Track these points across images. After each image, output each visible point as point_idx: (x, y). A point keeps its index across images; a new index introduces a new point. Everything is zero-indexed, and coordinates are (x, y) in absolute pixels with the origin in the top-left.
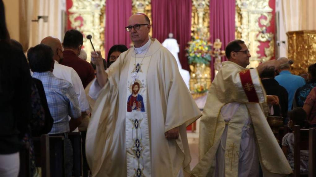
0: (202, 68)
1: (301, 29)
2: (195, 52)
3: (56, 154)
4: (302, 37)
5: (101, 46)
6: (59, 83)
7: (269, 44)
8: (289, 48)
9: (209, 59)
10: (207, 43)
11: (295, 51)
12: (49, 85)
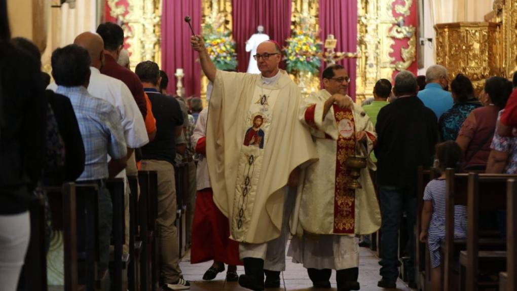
0: (307, 78)
1: (456, 21)
2: (296, 54)
3: (86, 212)
4: (458, 32)
5: (155, 44)
6: (96, 104)
7: (409, 43)
8: (437, 49)
9: (318, 64)
10: (315, 41)
11: (448, 54)
12: (80, 106)
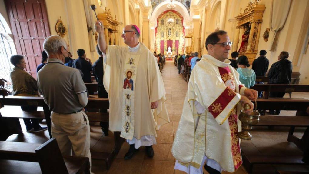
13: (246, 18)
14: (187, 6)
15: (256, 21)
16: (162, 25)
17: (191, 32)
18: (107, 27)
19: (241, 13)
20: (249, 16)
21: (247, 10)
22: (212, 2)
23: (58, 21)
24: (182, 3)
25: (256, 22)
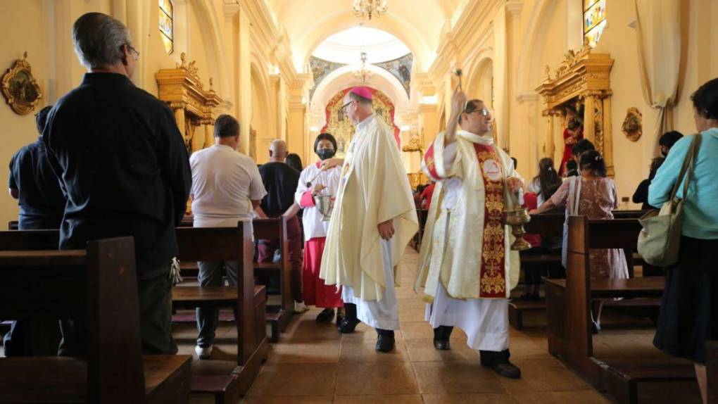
13: (566, 87)
14: (402, 79)
15: (596, 93)
16: (340, 122)
17: (417, 138)
18: (183, 105)
19: (549, 79)
20: (572, 82)
21: (566, 70)
22: (469, 61)
23: (15, 64)
24: (388, 70)
25: (595, 96)
